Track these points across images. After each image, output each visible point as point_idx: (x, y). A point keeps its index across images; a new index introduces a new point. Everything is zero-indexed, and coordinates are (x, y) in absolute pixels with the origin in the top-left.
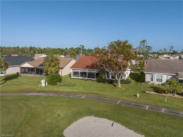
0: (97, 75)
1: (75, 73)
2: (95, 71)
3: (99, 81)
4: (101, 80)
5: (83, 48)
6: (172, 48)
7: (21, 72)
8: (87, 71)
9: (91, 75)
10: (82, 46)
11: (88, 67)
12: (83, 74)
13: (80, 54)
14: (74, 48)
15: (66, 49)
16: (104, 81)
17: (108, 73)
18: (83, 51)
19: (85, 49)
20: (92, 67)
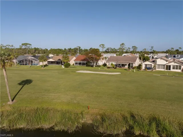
0: (86, 63)
1: (76, 63)
2: (85, 62)
3: (87, 66)
4: (88, 66)
5: (80, 49)
6: (153, 48)
7: (48, 64)
8: (82, 62)
9: (83, 64)
10: (79, 47)
11: (82, 60)
12: (80, 64)
13: (78, 54)
14: (72, 49)
15: (65, 49)
16: (89, 66)
17: (91, 63)
18: (79, 50)
19: (81, 49)
20: (84, 60)
